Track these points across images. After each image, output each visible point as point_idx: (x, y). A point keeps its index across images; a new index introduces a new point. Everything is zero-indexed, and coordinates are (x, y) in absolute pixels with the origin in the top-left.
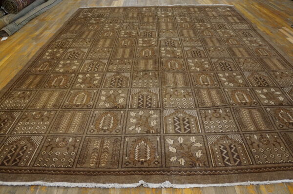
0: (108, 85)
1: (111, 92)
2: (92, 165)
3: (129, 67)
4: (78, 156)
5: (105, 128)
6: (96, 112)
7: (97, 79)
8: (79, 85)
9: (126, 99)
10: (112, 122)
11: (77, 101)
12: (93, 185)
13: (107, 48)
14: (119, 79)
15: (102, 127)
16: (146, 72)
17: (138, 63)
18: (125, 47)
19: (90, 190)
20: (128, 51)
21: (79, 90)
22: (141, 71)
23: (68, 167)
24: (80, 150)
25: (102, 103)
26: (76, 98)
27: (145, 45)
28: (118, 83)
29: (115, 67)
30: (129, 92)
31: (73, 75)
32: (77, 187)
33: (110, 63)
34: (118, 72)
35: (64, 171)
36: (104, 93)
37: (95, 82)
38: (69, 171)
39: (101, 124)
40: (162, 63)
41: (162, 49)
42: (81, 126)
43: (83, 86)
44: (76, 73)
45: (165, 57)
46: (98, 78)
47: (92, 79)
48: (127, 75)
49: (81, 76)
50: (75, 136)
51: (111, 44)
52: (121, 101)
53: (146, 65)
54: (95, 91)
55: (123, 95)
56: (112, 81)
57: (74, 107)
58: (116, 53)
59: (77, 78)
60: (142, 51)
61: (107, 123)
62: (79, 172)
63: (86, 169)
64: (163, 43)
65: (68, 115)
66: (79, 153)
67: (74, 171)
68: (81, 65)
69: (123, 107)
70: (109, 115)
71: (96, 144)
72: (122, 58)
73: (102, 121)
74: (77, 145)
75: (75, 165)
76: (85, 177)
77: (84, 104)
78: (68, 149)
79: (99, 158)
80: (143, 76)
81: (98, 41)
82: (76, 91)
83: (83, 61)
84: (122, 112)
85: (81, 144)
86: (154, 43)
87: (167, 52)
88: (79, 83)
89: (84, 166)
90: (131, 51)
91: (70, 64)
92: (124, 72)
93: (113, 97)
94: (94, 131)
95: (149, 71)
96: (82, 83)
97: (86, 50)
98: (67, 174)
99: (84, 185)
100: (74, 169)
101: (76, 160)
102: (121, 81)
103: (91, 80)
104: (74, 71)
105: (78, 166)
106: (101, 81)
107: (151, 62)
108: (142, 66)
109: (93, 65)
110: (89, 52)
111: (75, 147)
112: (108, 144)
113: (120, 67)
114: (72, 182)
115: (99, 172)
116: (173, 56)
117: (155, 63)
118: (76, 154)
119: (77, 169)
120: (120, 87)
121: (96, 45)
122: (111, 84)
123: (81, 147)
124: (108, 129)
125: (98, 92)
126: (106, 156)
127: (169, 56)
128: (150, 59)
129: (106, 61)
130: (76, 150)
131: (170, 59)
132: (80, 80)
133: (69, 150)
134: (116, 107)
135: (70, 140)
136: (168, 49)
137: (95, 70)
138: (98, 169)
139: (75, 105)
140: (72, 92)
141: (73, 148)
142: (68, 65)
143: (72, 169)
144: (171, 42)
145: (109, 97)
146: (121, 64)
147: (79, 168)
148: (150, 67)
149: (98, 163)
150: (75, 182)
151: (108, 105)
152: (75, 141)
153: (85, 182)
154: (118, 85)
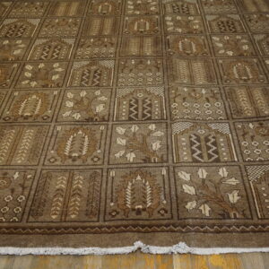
0: (76, 83)
1: (83, 94)
2: (54, 217)
3: (112, 50)
4: (30, 203)
5: (74, 155)
6: (59, 128)
7: (57, 73)
8: (27, 82)
9: (109, 105)
10: (86, 143)
11: (25, 109)
12: (57, 250)
13: (72, 17)
14: (96, 72)
15: (70, 152)
16: (141, 58)
17: (126, 44)
18: (103, 16)
19: (51, 260)
20: (109, 23)
21: (28, 91)
22: (133, 57)
23: (14, 221)
24: (33, 192)
25: (68, 113)
26: (23, 105)
27: (138, 13)
28: (94, 78)
29: (88, 51)
30: (113, 94)
31: (15, 65)
32: (30, 254)
33: (79, 45)
34: (94, 60)
35: (7, 228)
36: (70, 95)
37: (54, 78)
38: (16, 228)
39: (68, 149)
40: (168, 43)
41: (168, 18)
42: (34, 152)
43: (34, 84)
44: (21, 62)
45: (173, 33)
46: (60, 70)
47: (49, 71)
48: (110, 64)
49: (29, 67)
50: (24, 169)
51: (79, 11)
52: (100, 109)
53: (141, 47)
54: (56, 93)
55: (104, 98)
56: (83, 75)
57: (20, 120)
58: (88, 27)
59: (23, 70)
60: (133, 23)
61: (77, 145)
62: (33, 228)
63: (44, 224)
64: (169, 9)
65: (11, 134)
66: (31, 197)
67: (24, 229)
68: (29, 47)
69: (103, 120)
70: (80, 132)
71: (60, 182)
72: (100, 36)
73: (69, 143)
74: (28, 183)
75: (25, 217)
76: (42, 237)
77: (38, 115)
78: (13, 191)
79: (66, 205)
80: (136, 66)
81: (57, 5)
82: (23, 93)
83: (31, 40)
84: (102, 128)
85: (35, 183)
86: (153, 8)
87: (177, 24)
88: (27, 78)
89: (41, 219)
90: (115, 24)
91: (9, 46)
92: (103, 59)
93: (86, 102)
94: (56, 160)
95: (146, 57)
96: (31, 79)
97: (36, 22)
98: (13, 233)
99: (41, 251)
100: (24, 224)
101: (27, 209)
102: (100, 75)
103: (47, 73)
104: (17, 59)
105: (31, 219)
106: (65, 75)
107: (148, 42)
108: (134, 49)
109: (50, 47)
110: (41, 25)
111: (24, 188)
112: (80, 181)
113: (96, 50)
114: (20, 246)
115: (66, 228)
116: (186, 31)
117: (156, 43)
118: (27, 199)
119: (30, 224)
120: (98, 85)
121: (53, 13)
122: (82, 80)
123: (34, 187)
124: (79, 157)
125: (59, 94)
126: (77, 202)
127: (180, 30)
128: (147, 36)
129: (71, 41)
130: (26, 193)
131: (182, 36)
132: (28, 75)
133: (15, 193)
134: (92, 119)
135: (16, 176)
136: (179, 18)
137: (53, 56)
138: (64, 224)
139: (22, 116)
140: (16, 94)
141: (21, 189)
142: (7, 48)
143: (21, 224)
144: (182, 6)
145: (78, 102)
146: (98, 46)
147: (32, 222)
148: (148, 51)
149: (65, 213)
150: (25, 246)
151: (77, 116)
152: (25, 177)
153: (44, 245)
154: (93, 82)
